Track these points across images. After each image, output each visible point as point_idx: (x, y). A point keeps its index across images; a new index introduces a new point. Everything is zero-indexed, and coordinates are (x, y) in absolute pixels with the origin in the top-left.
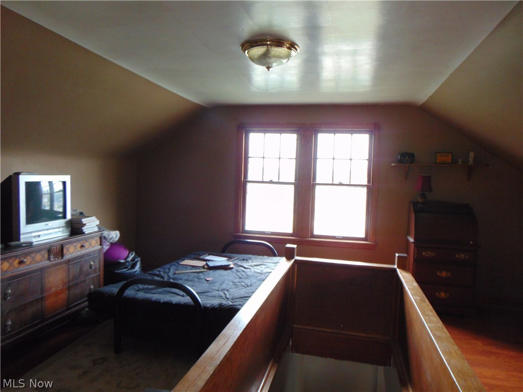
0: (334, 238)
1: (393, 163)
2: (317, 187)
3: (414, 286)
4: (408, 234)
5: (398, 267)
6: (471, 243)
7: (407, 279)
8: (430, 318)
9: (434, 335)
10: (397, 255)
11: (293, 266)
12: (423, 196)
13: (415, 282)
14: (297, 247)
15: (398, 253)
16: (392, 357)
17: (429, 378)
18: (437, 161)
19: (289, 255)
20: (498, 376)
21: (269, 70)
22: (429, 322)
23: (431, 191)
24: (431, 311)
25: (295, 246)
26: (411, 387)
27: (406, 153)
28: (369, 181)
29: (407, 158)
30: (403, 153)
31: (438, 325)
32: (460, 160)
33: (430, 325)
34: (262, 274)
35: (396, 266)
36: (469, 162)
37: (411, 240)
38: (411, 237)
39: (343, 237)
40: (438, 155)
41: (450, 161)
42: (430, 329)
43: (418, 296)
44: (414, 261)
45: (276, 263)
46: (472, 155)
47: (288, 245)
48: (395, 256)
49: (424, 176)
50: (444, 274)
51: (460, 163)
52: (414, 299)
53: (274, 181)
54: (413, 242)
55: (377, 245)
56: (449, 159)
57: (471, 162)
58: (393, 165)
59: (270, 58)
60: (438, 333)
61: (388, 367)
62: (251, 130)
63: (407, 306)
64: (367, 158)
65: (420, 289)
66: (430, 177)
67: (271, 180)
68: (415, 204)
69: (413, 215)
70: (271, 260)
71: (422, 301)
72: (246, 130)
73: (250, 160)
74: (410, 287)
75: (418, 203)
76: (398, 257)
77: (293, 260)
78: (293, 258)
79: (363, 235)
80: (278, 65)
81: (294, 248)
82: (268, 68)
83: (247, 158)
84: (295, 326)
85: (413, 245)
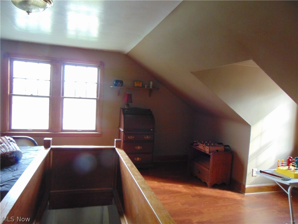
0: (76, 131)
1: (111, 86)
2: (65, 100)
3: (126, 158)
4: (120, 126)
5: (116, 147)
6: (152, 130)
7: (121, 153)
8: (137, 177)
9: (141, 187)
10: (115, 140)
11: (50, 152)
12: (128, 105)
13: (127, 155)
14: (52, 139)
15: (116, 139)
16: (113, 199)
17: (137, 211)
18: (135, 85)
19: (47, 145)
20: (165, 198)
21: (29, 14)
22: (137, 179)
23: (132, 102)
24: (137, 172)
25: (51, 139)
26: (126, 216)
27: (119, 80)
28: (97, 96)
29: (119, 83)
30: (117, 80)
31: (142, 180)
32: (146, 86)
33: (138, 181)
34: (26, 160)
35: (115, 147)
36: (150, 87)
37: (122, 130)
38: (122, 128)
39: (82, 130)
40: (135, 82)
41: (141, 86)
42: (138, 184)
43: (129, 164)
44: (123, 142)
45: (37, 150)
46: (151, 83)
47: (46, 139)
48: (114, 140)
49: (128, 94)
50: (139, 148)
51: (146, 87)
52: (127, 166)
53: (33, 95)
54: (123, 131)
55: (102, 134)
56: (141, 85)
57: (151, 87)
58: (111, 87)
59: (29, 5)
60: (143, 186)
61: (111, 205)
62: (14, 59)
63: (123, 169)
64: (96, 82)
65: (130, 159)
66: (131, 94)
67: (32, 95)
68: (124, 109)
69: (122, 116)
70: (33, 149)
71: (132, 166)
72: (10, 58)
73: (14, 80)
74: (124, 159)
75: (125, 109)
76: (116, 141)
77: (50, 149)
78: (49, 147)
79: (94, 129)
80: (36, 12)
81: (50, 141)
82: (28, 12)
83: (12, 78)
84: (51, 192)
85: (123, 133)
